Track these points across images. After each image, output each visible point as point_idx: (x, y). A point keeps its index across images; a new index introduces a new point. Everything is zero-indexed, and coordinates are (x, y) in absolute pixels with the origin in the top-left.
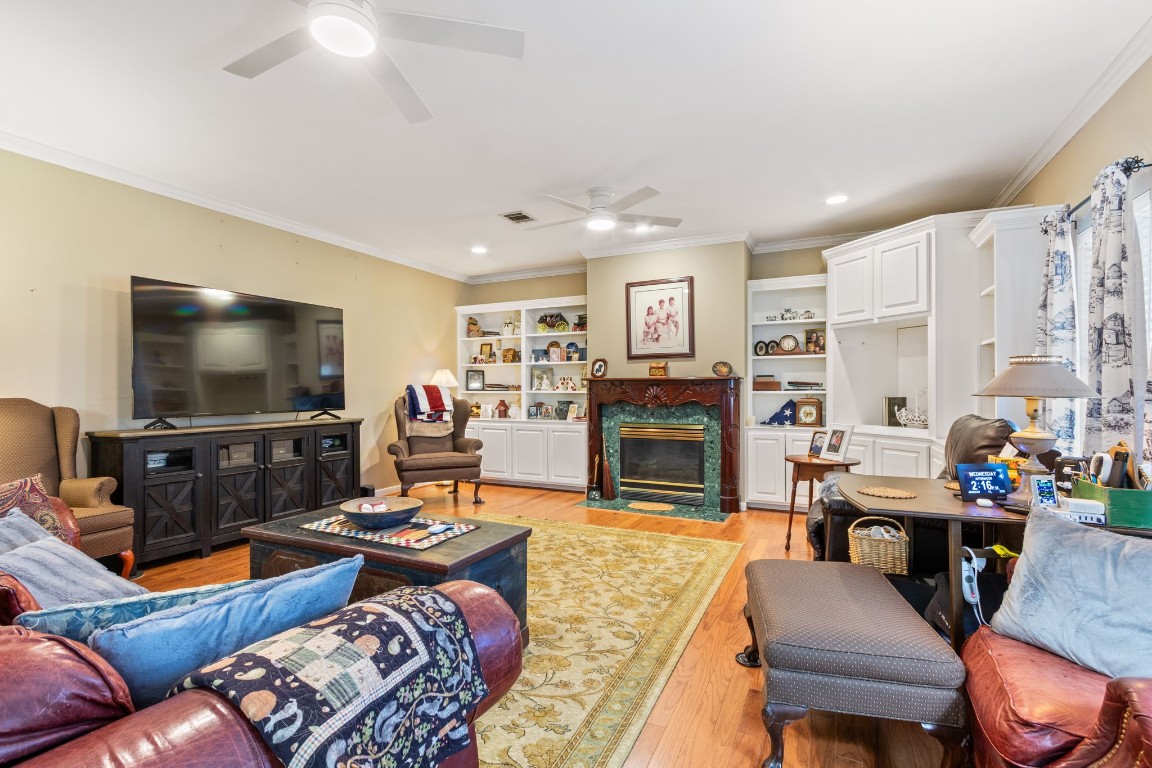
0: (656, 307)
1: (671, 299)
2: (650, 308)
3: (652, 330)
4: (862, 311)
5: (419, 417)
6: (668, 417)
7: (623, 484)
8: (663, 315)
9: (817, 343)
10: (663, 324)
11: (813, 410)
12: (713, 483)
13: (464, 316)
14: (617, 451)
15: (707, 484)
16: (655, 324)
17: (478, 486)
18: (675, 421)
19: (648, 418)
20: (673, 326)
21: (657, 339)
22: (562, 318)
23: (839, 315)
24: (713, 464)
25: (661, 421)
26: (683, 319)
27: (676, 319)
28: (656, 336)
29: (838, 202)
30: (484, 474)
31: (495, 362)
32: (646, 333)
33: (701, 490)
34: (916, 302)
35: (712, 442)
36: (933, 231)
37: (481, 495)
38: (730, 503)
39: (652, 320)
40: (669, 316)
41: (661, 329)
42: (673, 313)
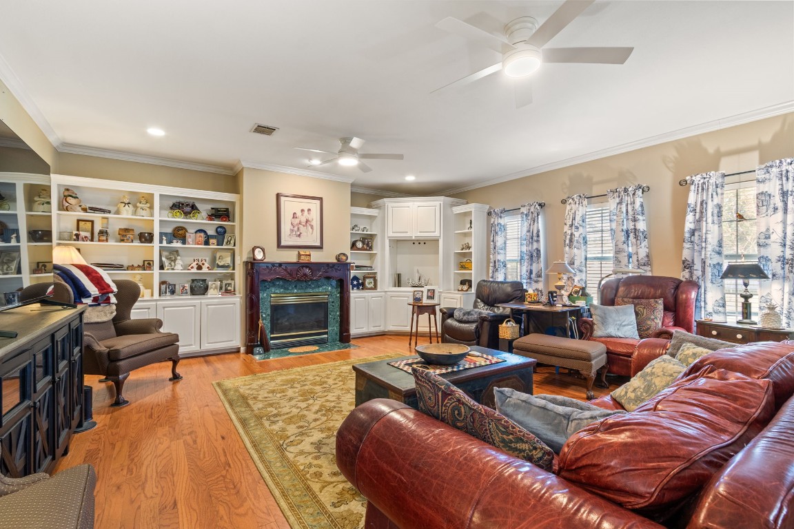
0: (299, 214)
1: (309, 210)
2: (295, 213)
3: (296, 229)
4: (407, 232)
5: (84, 301)
6: (306, 288)
7: (273, 339)
8: (303, 220)
9: (368, 245)
10: (304, 226)
11: (372, 280)
12: (334, 328)
13: (59, 186)
14: (268, 315)
15: (330, 329)
16: (297, 224)
17: (175, 363)
18: (311, 291)
19: (293, 289)
20: (310, 228)
21: (299, 235)
22: (194, 207)
23: (393, 232)
24: (334, 315)
25: (302, 291)
26: (316, 223)
27: (312, 223)
28: (298, 233)
29: (410, 179)
30: (182, 350)
31: (107, 240)
32: (292, 231)
33: (326, 333)
34: (435, 232)
35: (333, 302)
36: (442, 203)
37: (178, 370)
38: (344, 337)
39: (297, 221)
40: (307, 221)
41: (302, 229)
42: (310, 219)
